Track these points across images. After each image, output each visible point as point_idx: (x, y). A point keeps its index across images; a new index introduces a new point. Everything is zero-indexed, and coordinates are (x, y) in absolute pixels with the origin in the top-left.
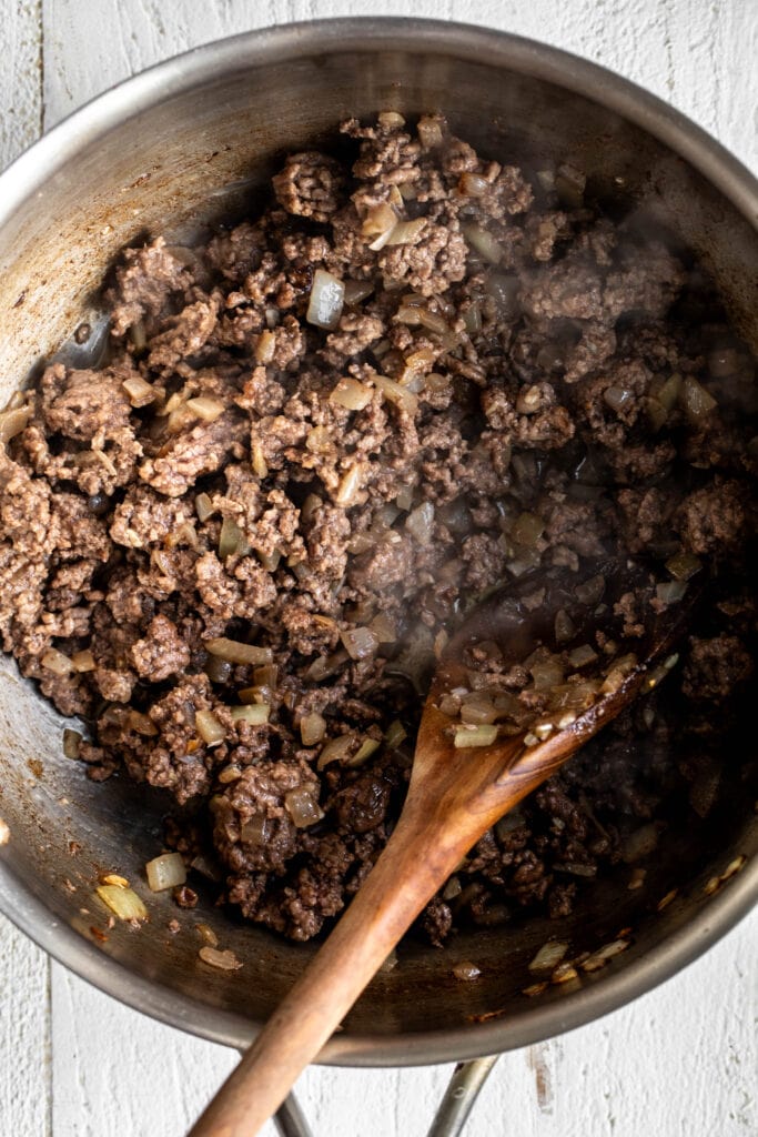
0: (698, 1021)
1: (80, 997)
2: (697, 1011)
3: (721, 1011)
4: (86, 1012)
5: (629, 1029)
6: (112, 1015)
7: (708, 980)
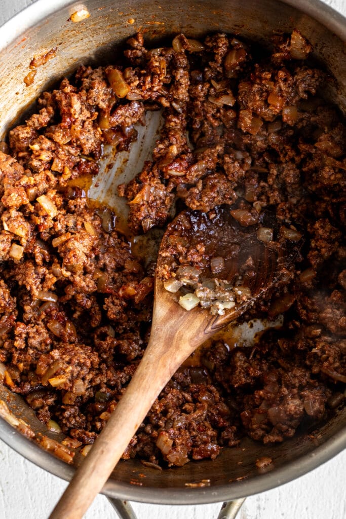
0: (330, 507)
1: (8, 499)
2: (330, 502)
3: (342, 501)
4: (11, 507)
5: (295, 511)
6: (25, 508)
7: (336, 486)
